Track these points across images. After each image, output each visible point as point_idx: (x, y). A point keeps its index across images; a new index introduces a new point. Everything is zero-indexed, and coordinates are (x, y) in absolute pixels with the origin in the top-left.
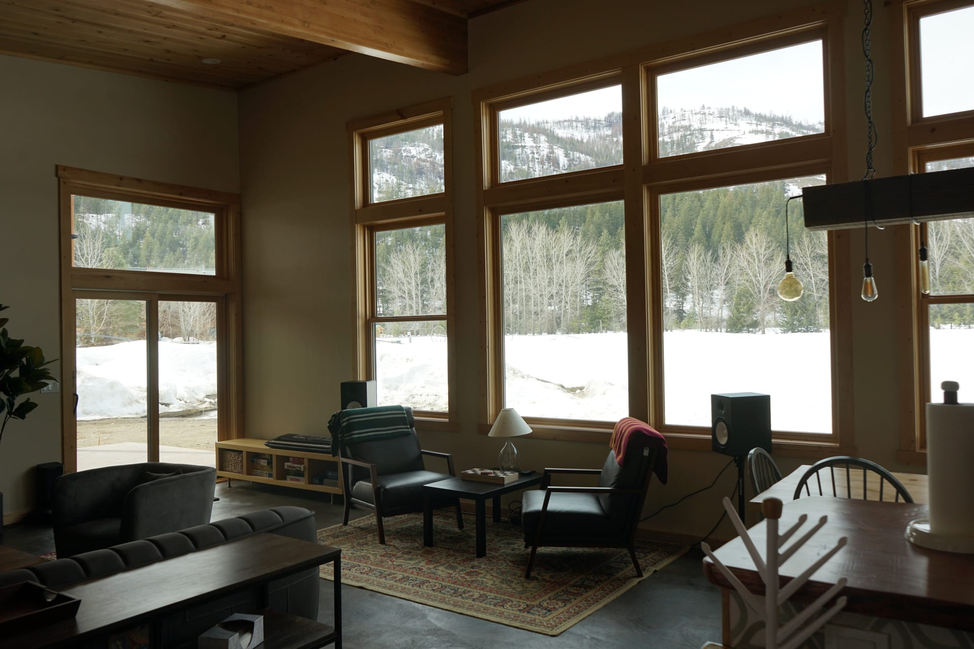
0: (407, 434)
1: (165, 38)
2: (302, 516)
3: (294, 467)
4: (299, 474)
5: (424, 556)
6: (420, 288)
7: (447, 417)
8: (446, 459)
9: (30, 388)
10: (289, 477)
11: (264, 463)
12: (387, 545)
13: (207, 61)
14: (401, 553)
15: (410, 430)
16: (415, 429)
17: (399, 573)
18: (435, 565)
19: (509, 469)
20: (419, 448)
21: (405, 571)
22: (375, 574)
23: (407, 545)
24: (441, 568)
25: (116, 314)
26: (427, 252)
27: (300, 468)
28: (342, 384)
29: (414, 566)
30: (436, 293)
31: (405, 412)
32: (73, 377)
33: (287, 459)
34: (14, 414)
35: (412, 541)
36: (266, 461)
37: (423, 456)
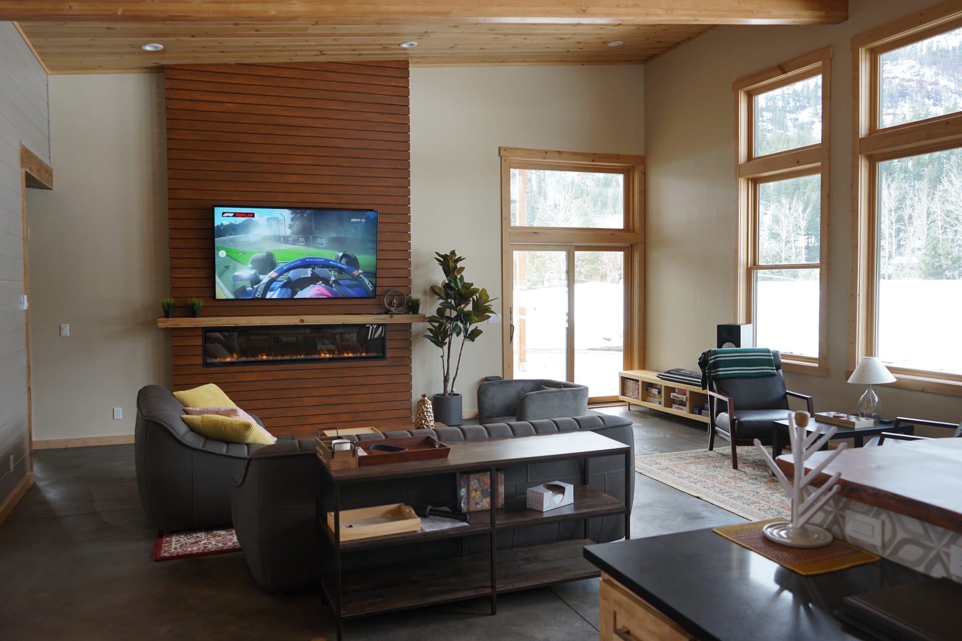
0: (773, 375)
1: (574, 34)
2: (620, 424)
3: (678, 398)
4: (682, 404)
5: (767, 483)
6: (894, 227)
7: (818, 361)
8: (806, 401)
9: (476, 319)
10: (674, 406)
11: (655, 391)
12: (738, 470)
13: (612, 44)
14: (747, 478)
15: (775, 371)
16: (783, 371)
17: (737, 492)
18: (773, 492)
19: (863, 416)
20: (785, 389)
21: (743, 492)
22: (715, 490)
23: (757, 473)
24: (778, 495)
25: (581, 258)
26: (907, 185)
27: (683, 398)
28: (718, 326)
29: (753, 489)
30: (914, 232)
31: (772, 354)
32: (511, 312)
33: (673, 390)
34: (468, 338)
35: (763, 470)
36: (657, 390)
37: (787, 396)
